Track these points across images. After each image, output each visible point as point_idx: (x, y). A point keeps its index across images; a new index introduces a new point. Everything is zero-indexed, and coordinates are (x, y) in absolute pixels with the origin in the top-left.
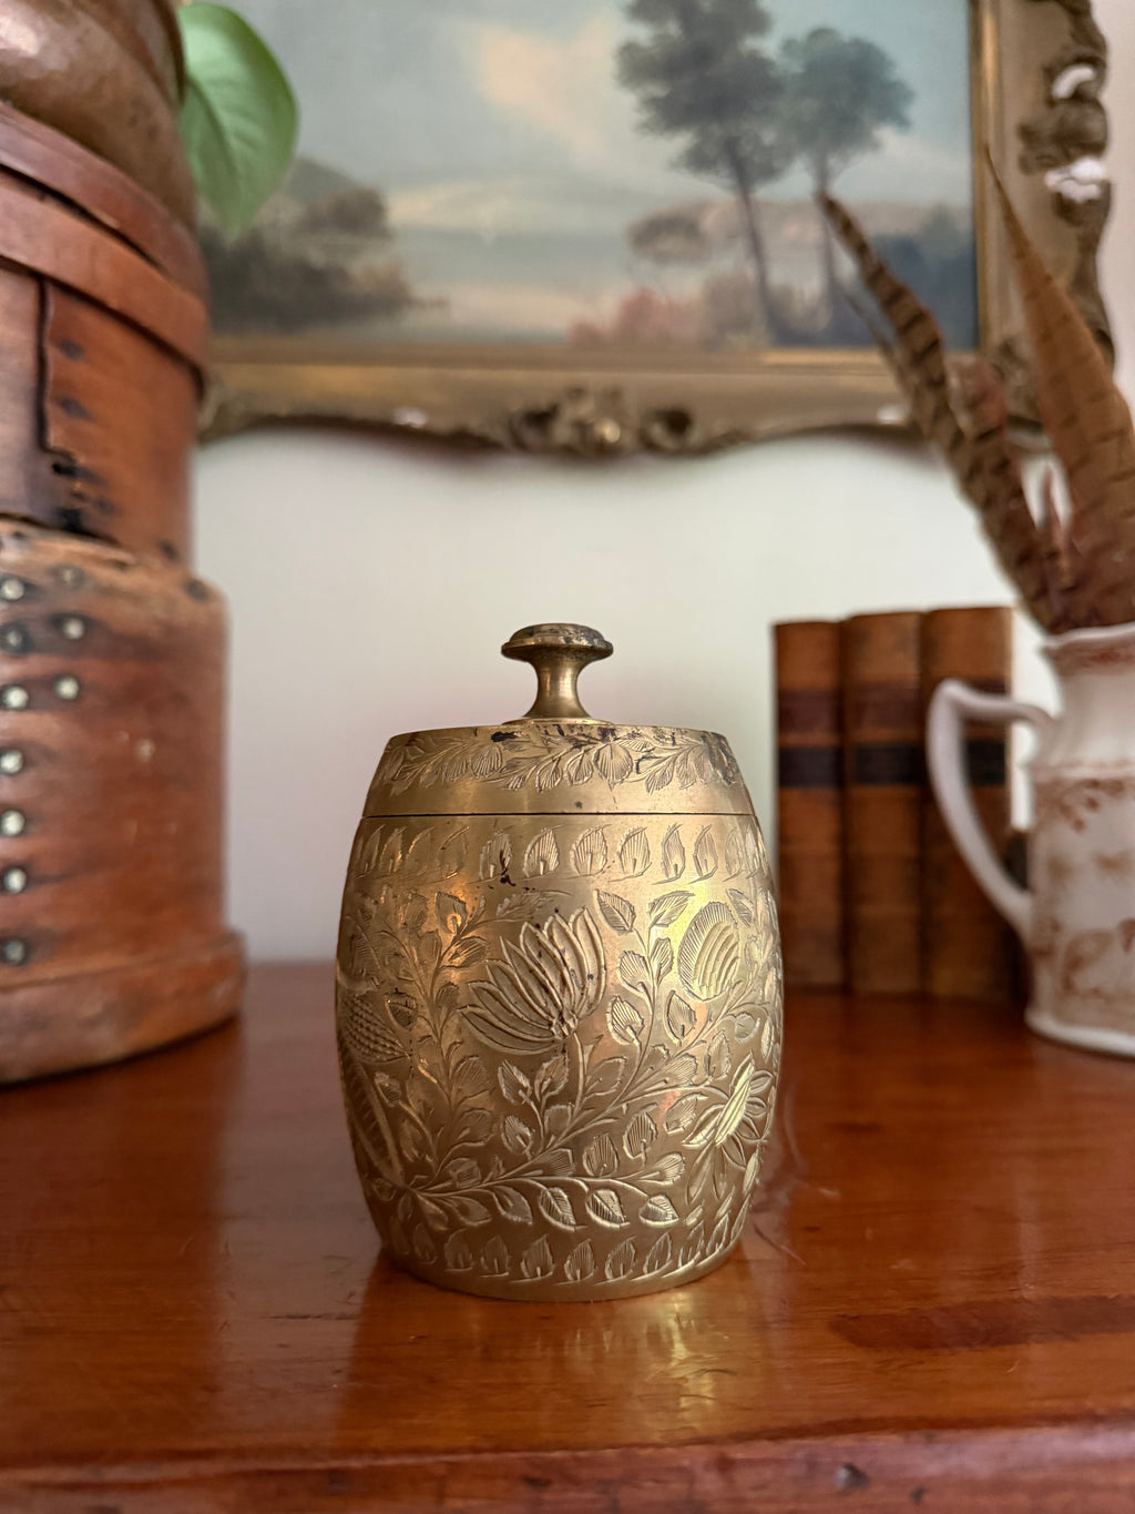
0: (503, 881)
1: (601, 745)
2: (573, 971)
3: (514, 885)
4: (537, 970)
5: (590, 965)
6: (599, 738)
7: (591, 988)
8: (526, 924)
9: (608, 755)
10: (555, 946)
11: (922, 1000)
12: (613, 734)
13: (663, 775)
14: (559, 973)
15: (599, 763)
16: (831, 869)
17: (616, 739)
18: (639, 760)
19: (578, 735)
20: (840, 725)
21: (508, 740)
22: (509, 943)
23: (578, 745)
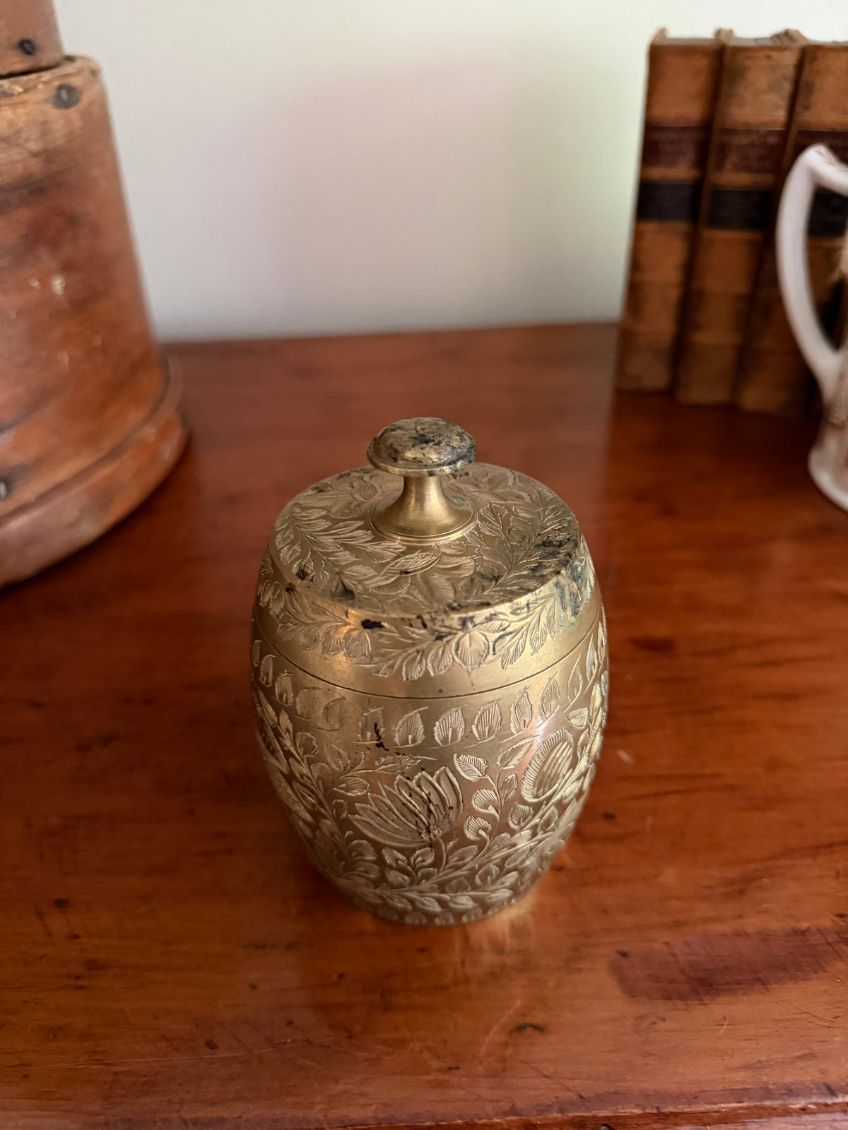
0: (378, 745)
1: (461, 634)
2: (437, 805)
3: (387, 750)
4: (409, 804)
5: (451, 800)
6: (459, 627)
7: (452, 815)
8: (399, 776)
9: (468, 642)
10: (423, 791)
11: (730, 409)
12: (472, 622)
13: (516, 650)
14: (426, 807)
15: (459, 652)
16: (674, 294)
17: (475, 626)
18: (495, 642)
19: (441, 626)
20: (701, 162)
21: (376, 629)
22: (386, 786)
23: (440, 638)
